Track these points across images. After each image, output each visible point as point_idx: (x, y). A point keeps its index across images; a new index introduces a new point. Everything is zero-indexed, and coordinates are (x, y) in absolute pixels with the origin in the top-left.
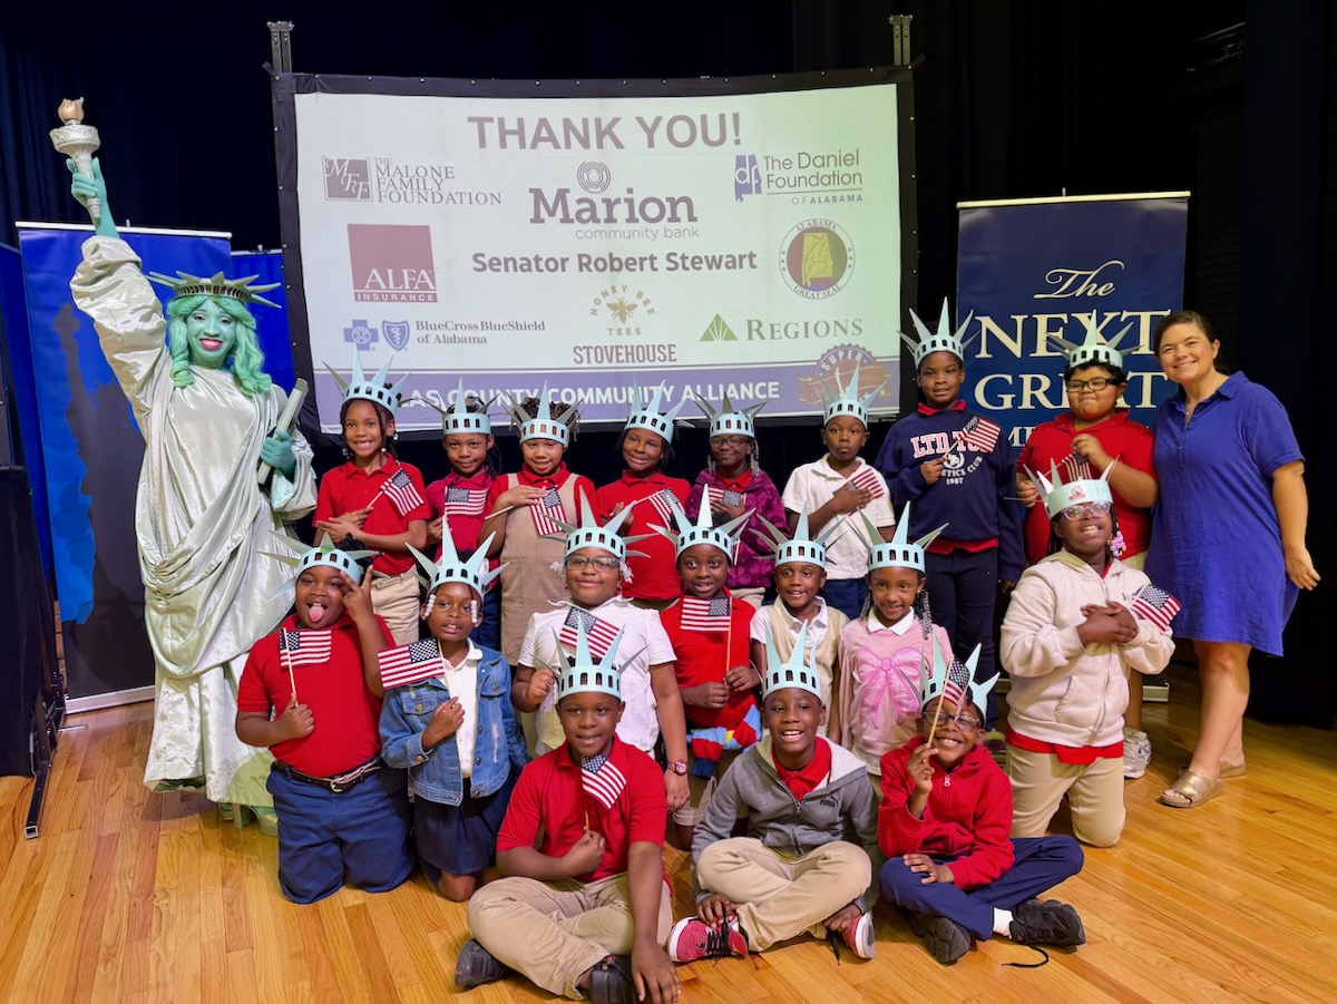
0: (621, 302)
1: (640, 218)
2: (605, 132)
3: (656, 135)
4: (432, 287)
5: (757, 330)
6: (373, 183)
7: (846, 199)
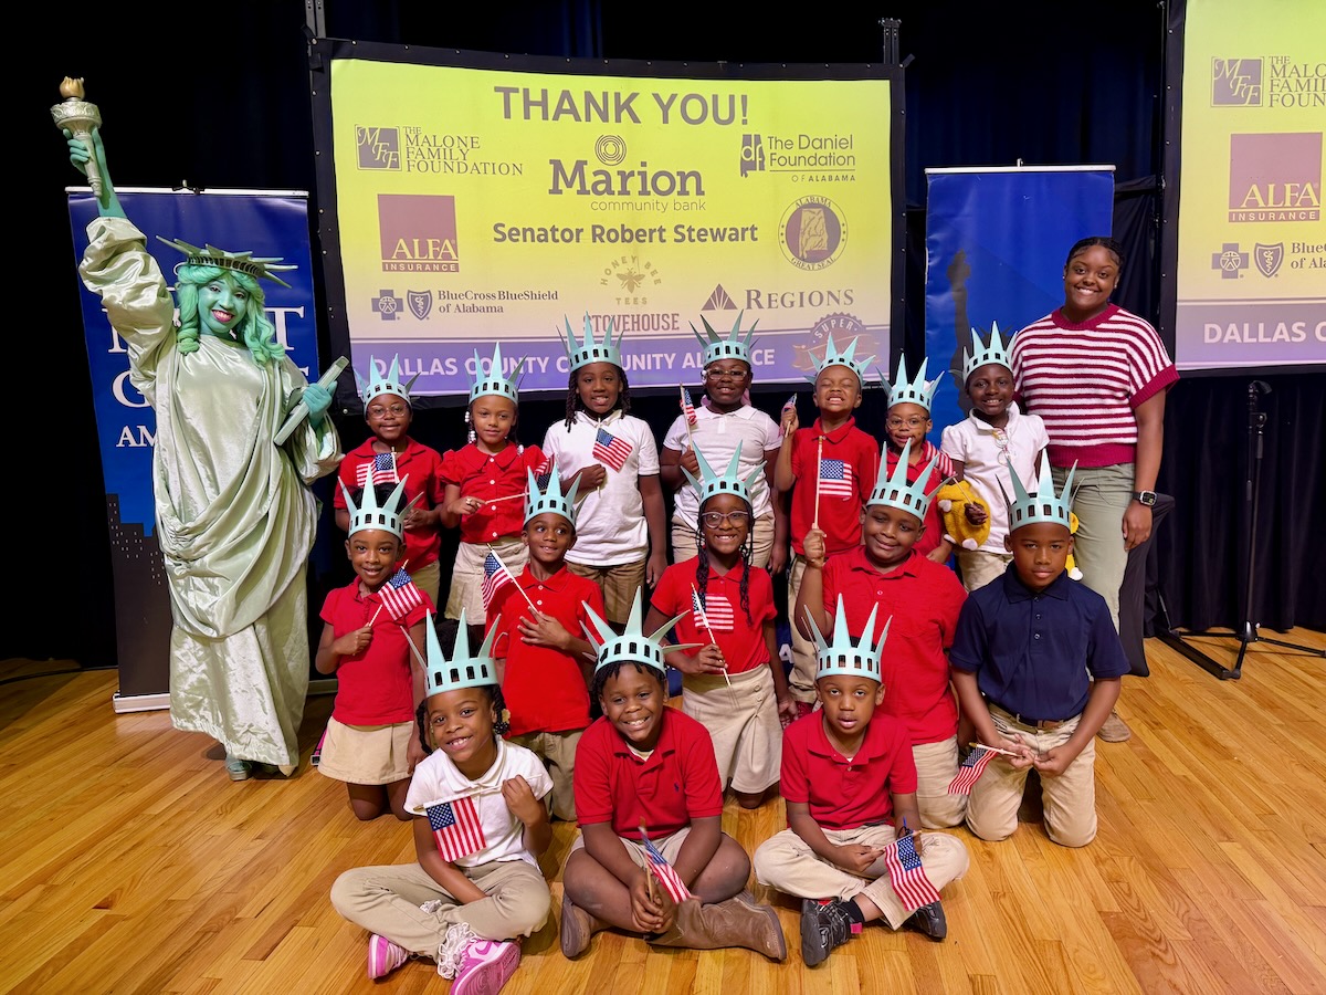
1: (652, 192)
2: (624, 106)
3: (671, 112)
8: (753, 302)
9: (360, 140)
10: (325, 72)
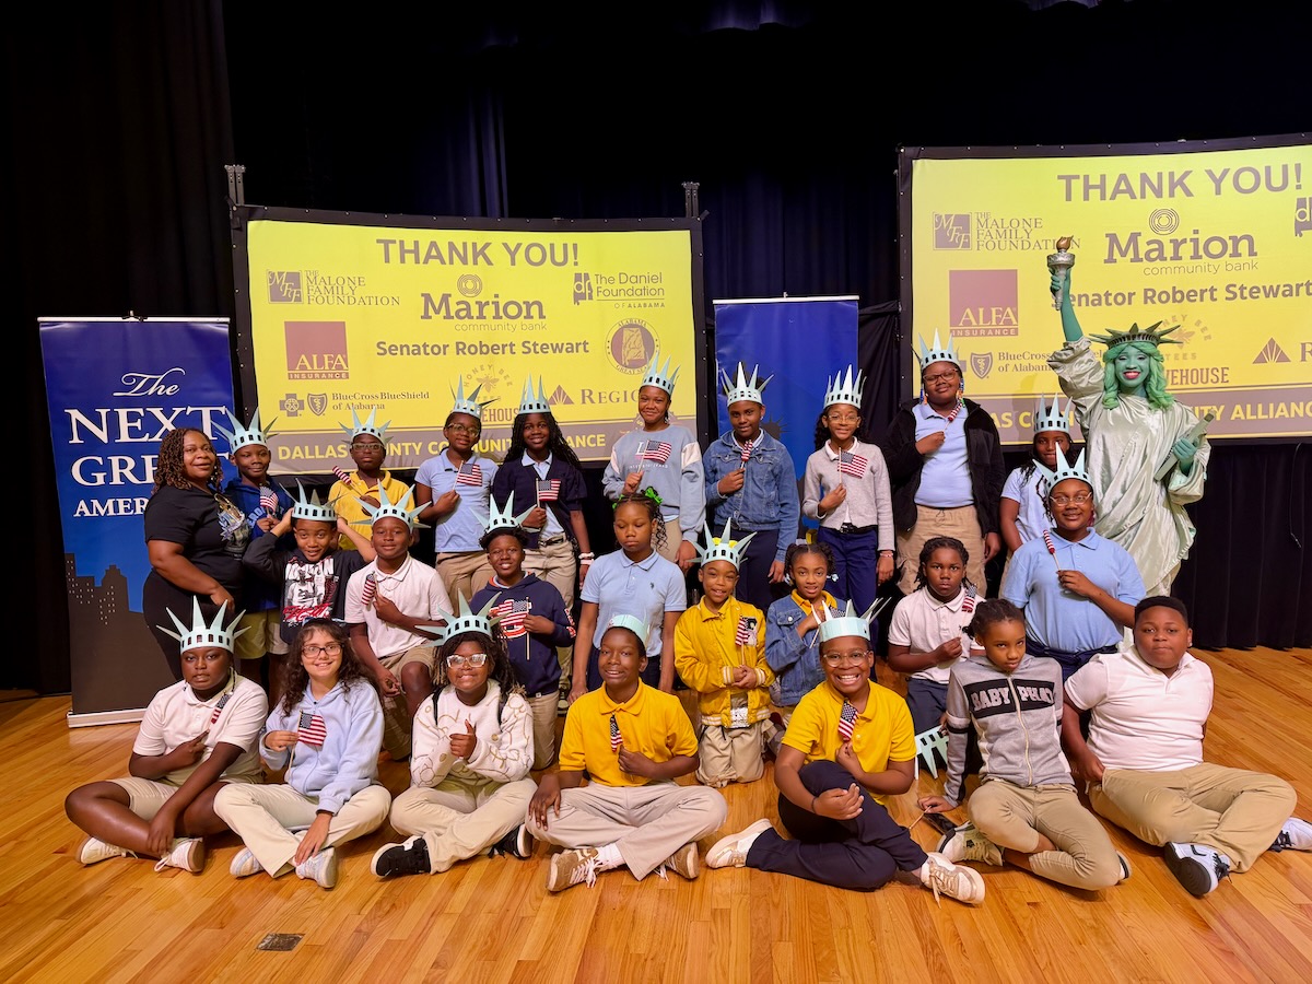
8: (587, 399)
9: (271, 281)
10: (243, 230)
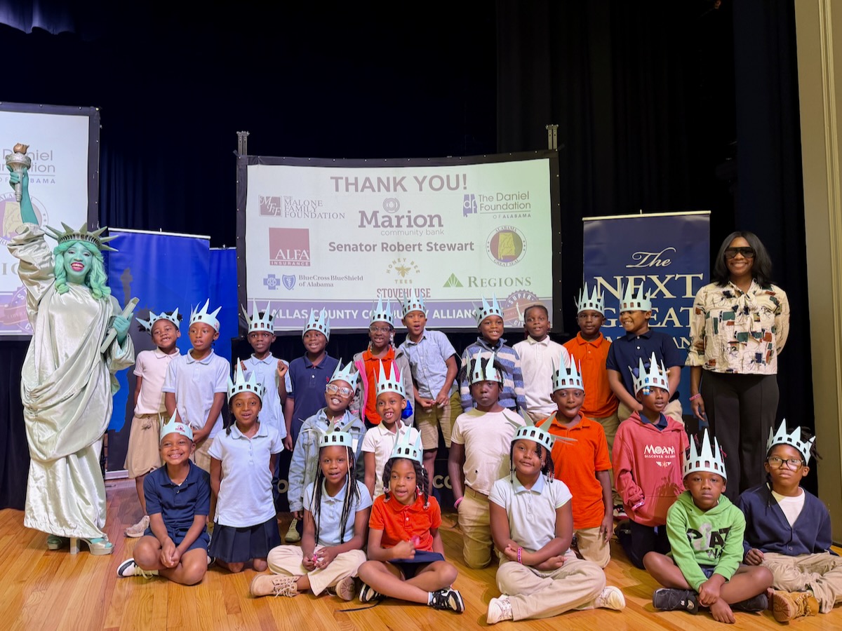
0: (403, 267)
1: (414, 226)
2: (398, 183)
3: (423, 185)
4: (308, 258)
5: (474, 282)
6: (283, 208)
7: (522, 216)
